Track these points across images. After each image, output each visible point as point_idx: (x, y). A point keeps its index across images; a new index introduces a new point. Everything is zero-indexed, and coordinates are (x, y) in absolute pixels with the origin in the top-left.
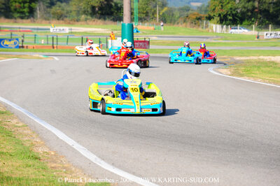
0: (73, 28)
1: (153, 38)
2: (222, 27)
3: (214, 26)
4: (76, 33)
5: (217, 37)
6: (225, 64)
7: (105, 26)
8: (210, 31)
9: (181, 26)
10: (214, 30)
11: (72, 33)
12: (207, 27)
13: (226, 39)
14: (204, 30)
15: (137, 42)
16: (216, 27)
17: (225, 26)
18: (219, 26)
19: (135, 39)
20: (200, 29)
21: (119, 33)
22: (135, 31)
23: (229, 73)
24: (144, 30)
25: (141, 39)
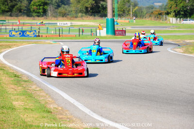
0: (73, 22)
1: (128, 28)
2: (177, 20)
3: (171, 19)
4: (75, 25)
5: (173, 26)
6: (179, 45)
7: (95, 21)
8: (168, 22)
9: (147, 19)
10: (171, 22)
11: (72, 25)
12: (166, 19)
13: (179, 27)
14: (164, 22)
15: (117, 31)
16: (172, 20)
17: (179, 19)
18: (174, 19)
19: (116, 29)
20: (161, 21)
21: (105, 25)
22: (115, 23)
23: (182, 51)
24: (122, 23)
25: (120, 29)
